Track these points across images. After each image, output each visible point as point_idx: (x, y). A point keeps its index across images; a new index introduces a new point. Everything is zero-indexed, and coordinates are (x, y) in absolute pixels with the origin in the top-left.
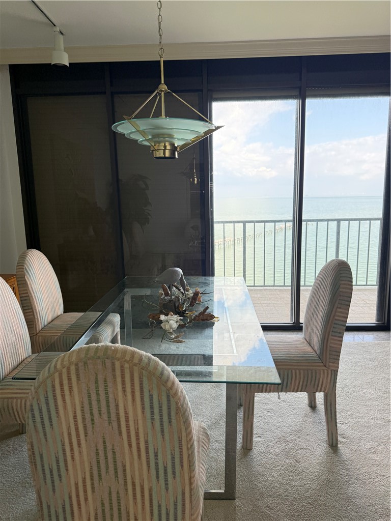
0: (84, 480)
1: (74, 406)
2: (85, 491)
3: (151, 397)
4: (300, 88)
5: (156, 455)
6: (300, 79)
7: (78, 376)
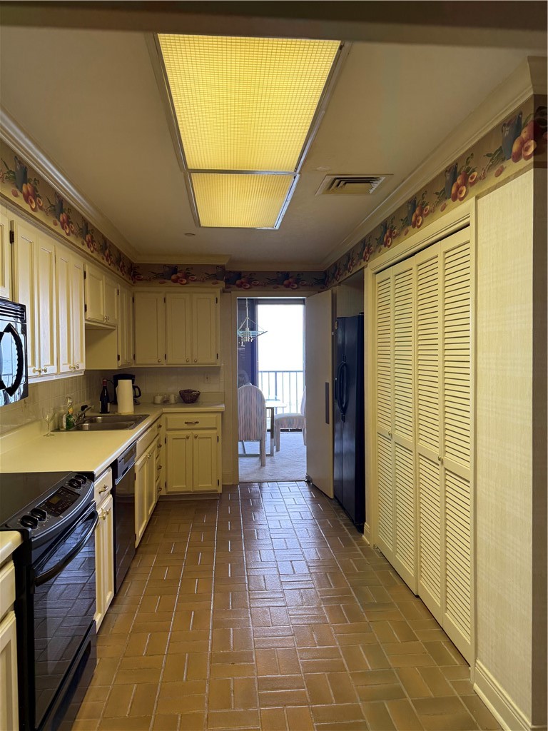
3: (258, 396)
5: (258, 410)
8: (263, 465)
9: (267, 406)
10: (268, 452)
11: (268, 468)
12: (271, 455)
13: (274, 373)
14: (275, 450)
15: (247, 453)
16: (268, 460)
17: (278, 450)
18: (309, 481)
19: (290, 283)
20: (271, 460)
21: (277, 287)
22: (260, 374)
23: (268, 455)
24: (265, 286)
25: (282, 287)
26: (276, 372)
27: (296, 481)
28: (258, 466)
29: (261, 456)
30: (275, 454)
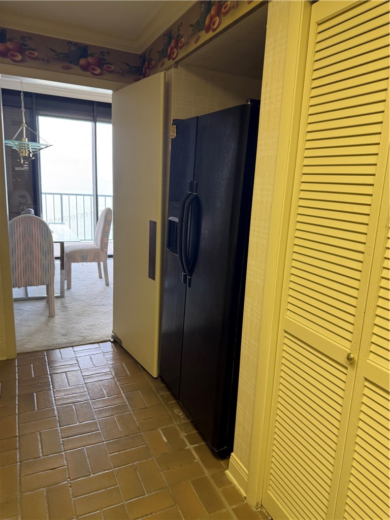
0: (20, 256)
1: (20, 231)
2: (21, 260)
3: (42, 229)
4: (93, 116)
5: (43, 247)
6: (93, 112)
7: (22, 222)
8: (51, 316)
9: (54, 240)
10: (57, 293)
11: (58, 319)
12: (62, 296)
13: (60, 196)
14: (66, 287)
15: (29, 296)
16: (57, 304)
17: (69, 288)
18: (116, 342)
19: (89, 64)
20: (62, 304)
21: (68, 68)
22: (43, 196)
23: (57, 297)
24: (48, 62)
25: (76, 69)
26: (61, 195)
27: (98, 343)
28: (44, 319)
29: (48, 300)
30: (66, 293)
